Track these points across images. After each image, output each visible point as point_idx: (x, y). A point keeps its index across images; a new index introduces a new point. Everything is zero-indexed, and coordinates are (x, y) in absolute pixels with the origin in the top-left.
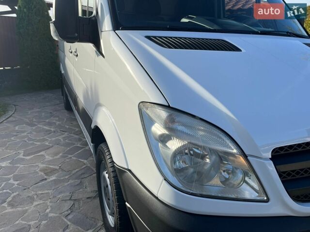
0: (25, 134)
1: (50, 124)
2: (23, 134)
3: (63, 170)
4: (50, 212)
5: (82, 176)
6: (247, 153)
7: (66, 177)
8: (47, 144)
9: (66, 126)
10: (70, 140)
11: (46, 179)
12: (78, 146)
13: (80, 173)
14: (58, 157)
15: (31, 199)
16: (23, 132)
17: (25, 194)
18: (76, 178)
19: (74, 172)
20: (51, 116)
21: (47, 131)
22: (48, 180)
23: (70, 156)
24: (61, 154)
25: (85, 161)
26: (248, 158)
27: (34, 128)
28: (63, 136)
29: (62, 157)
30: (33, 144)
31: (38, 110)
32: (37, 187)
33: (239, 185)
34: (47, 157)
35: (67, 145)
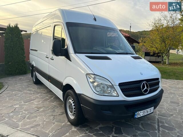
0: (20, 95)
1: (30, 90)
2: (18, 95)
3: (44, 107)
4: (46, 119)
5: (54, 108)
6: (113, 84)
7: (47, 109)
8: (32, 98)
9: (38, 91)
10: (43, 96)
11: (39, 110)
12: (47, 99)
13: (53, 107)
14: (40, 102)
15: (36, 117)
16: (18, 94)
17: (33, 115)
18: (52, 109)
19: (50, 107)
20: (29, 87)
21: (30, 93)
22: (40, 111)
23: (45, 102)
24: (41, 102)
25: (53, 103)
26: (114, 86)
27: (22, 92)
28: (39, 95)
29: (42, 102)
30: (26, 99)
31: (19, 85)
32: (36, 113)
33: (112, 93)
34: (35, 103)
35: (42, 98)
